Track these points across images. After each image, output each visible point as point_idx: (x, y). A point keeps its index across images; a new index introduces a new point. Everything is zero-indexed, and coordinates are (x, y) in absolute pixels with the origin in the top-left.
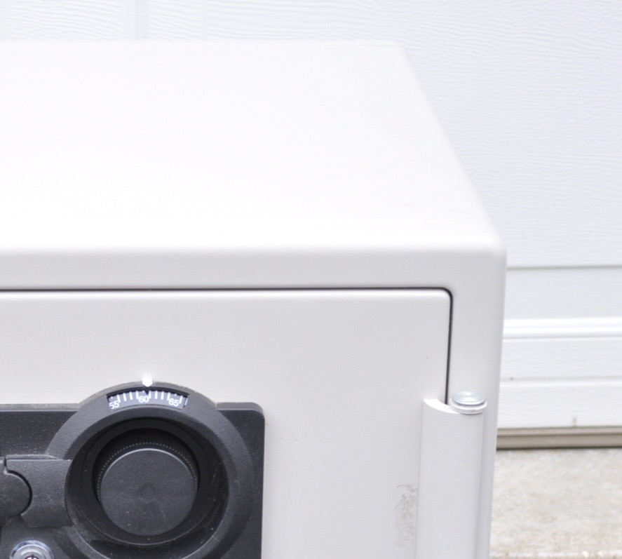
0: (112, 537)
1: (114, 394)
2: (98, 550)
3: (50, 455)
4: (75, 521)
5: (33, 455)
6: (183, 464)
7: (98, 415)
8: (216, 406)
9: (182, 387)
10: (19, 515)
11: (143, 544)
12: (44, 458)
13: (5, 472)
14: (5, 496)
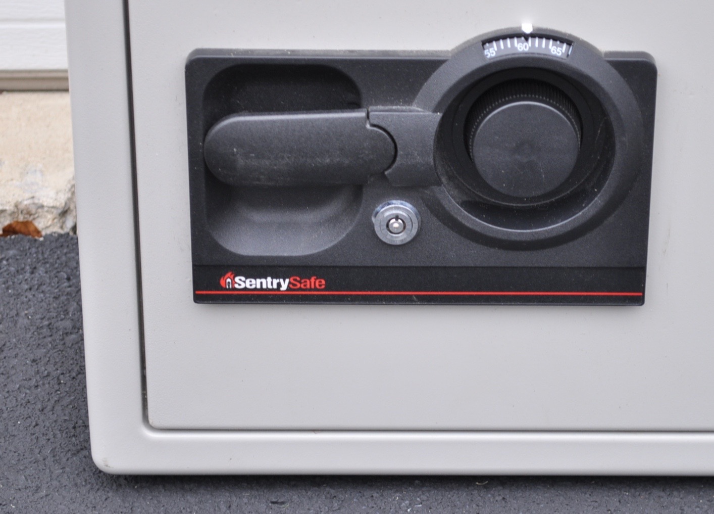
0: (485, 197)
1: (490, 41)
2: (469, 212)
3: (418, 107)
4: (444, 180)
5: (399, 107)
6: (565, 119)
7: (472, 65)
8: (603, 56)
9: (565, 34)
10: (383, 173)
11: (519, 205)
12: (410, 111)
13: (368, 126)
14: (367, 152)
